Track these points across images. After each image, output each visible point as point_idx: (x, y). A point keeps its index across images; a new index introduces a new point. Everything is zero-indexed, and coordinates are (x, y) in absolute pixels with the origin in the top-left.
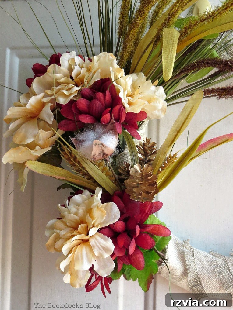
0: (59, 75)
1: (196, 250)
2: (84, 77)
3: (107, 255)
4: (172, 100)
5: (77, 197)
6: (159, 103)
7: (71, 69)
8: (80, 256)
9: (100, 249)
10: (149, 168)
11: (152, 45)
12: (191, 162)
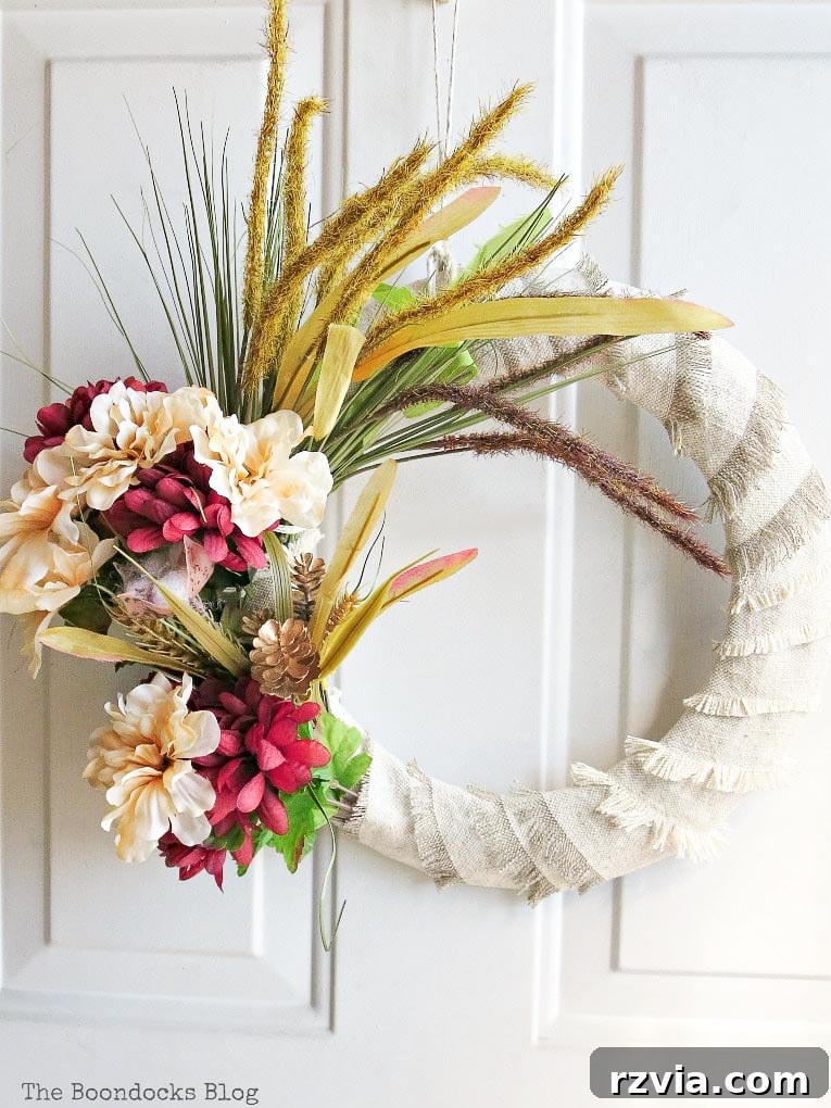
0: (88, 448)
1: (435, 783)
2: (144, 441)
3: (199, 812)
4: (377, 458)
5: (141, 691)
6: (307, 497)
7: (115, 429)
8: (145, 811)
9: (187, 800)
10: (296, 626)
11: (314, 353)
12: (385, 612)
